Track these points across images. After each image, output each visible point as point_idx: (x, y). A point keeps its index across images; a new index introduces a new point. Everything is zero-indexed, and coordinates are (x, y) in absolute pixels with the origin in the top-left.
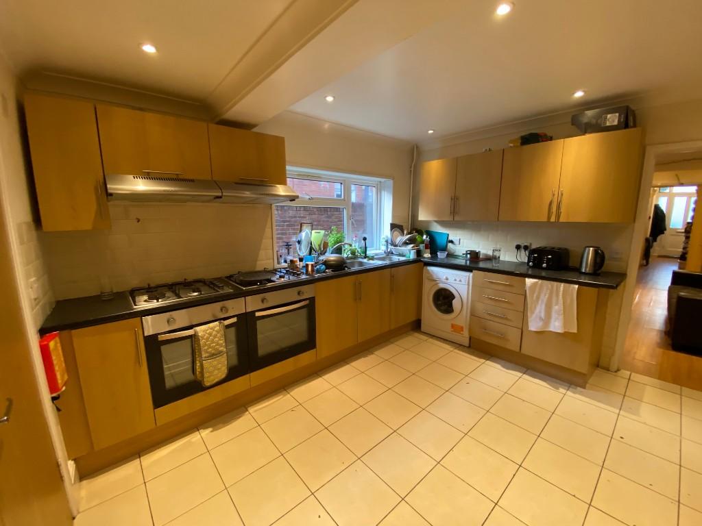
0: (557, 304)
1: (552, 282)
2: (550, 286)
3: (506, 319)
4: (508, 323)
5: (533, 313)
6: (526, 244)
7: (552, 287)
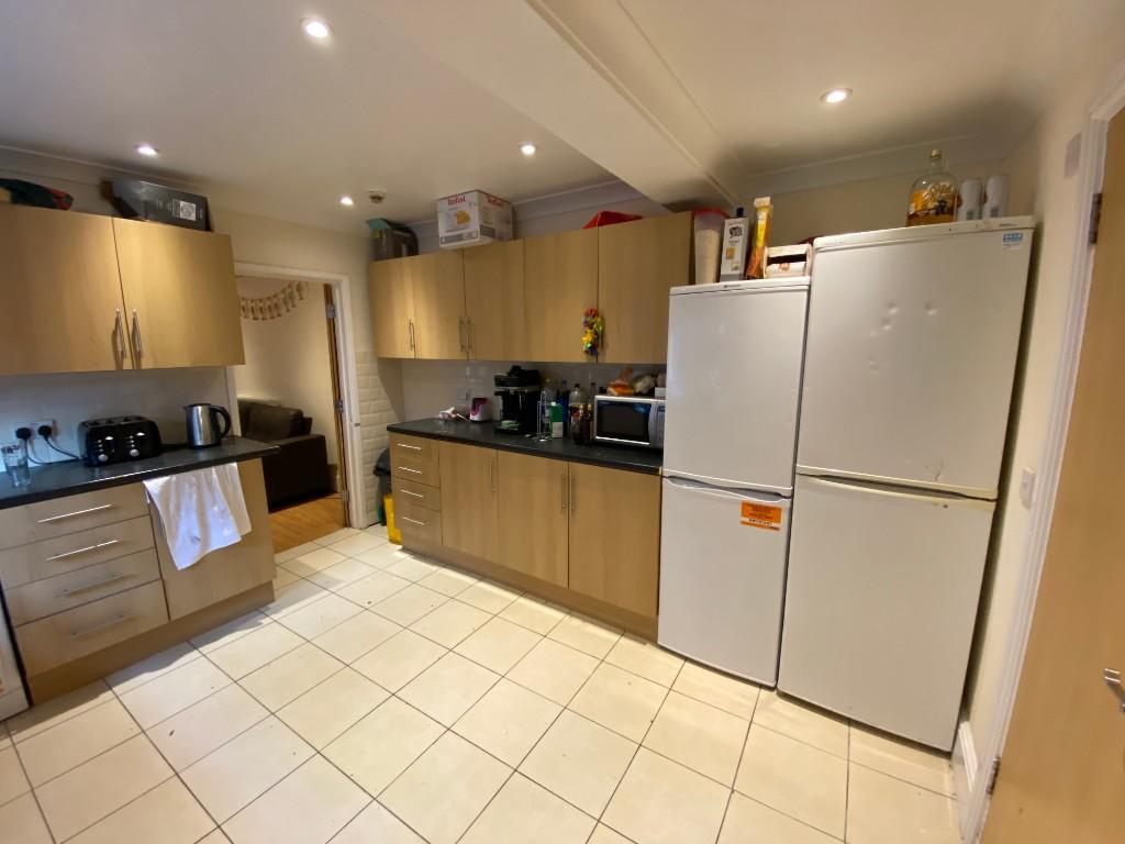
0: (214, 503)
1: (195, 472)
2: (194, 479)
3: (124, 578)
4: (129, 584)
5: (175, 537)
6: (41, 424)
7: (198, 478)
